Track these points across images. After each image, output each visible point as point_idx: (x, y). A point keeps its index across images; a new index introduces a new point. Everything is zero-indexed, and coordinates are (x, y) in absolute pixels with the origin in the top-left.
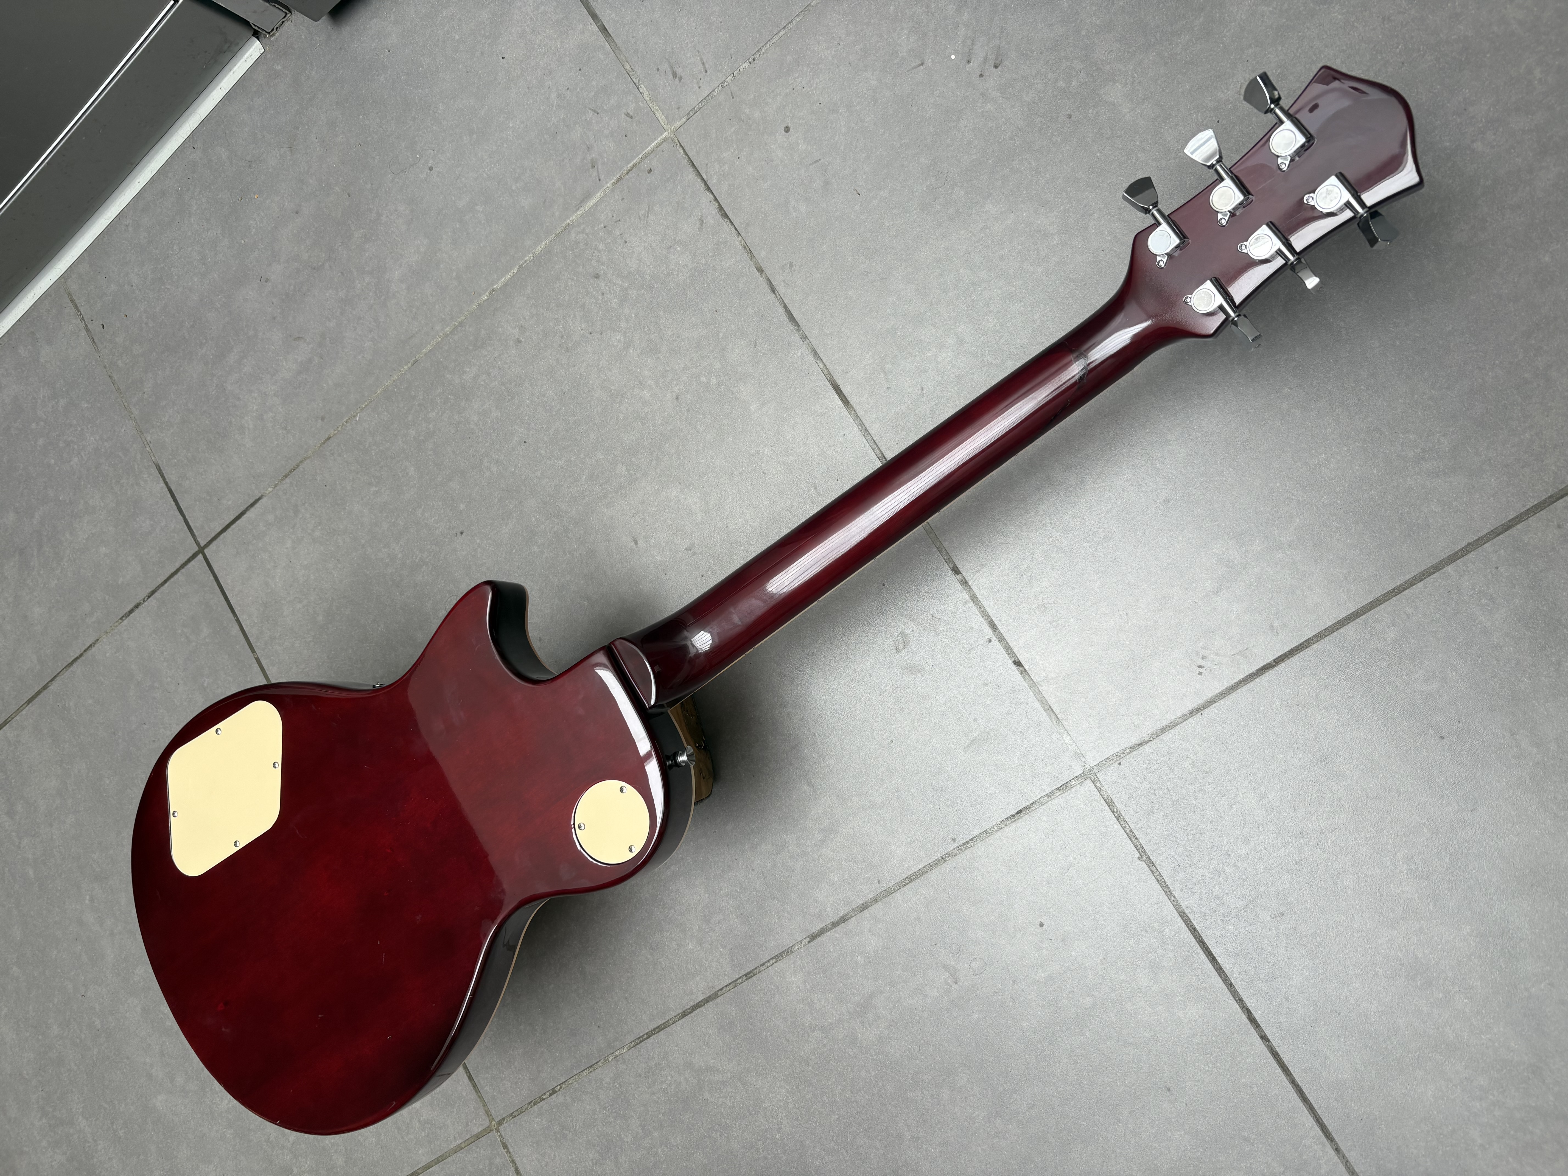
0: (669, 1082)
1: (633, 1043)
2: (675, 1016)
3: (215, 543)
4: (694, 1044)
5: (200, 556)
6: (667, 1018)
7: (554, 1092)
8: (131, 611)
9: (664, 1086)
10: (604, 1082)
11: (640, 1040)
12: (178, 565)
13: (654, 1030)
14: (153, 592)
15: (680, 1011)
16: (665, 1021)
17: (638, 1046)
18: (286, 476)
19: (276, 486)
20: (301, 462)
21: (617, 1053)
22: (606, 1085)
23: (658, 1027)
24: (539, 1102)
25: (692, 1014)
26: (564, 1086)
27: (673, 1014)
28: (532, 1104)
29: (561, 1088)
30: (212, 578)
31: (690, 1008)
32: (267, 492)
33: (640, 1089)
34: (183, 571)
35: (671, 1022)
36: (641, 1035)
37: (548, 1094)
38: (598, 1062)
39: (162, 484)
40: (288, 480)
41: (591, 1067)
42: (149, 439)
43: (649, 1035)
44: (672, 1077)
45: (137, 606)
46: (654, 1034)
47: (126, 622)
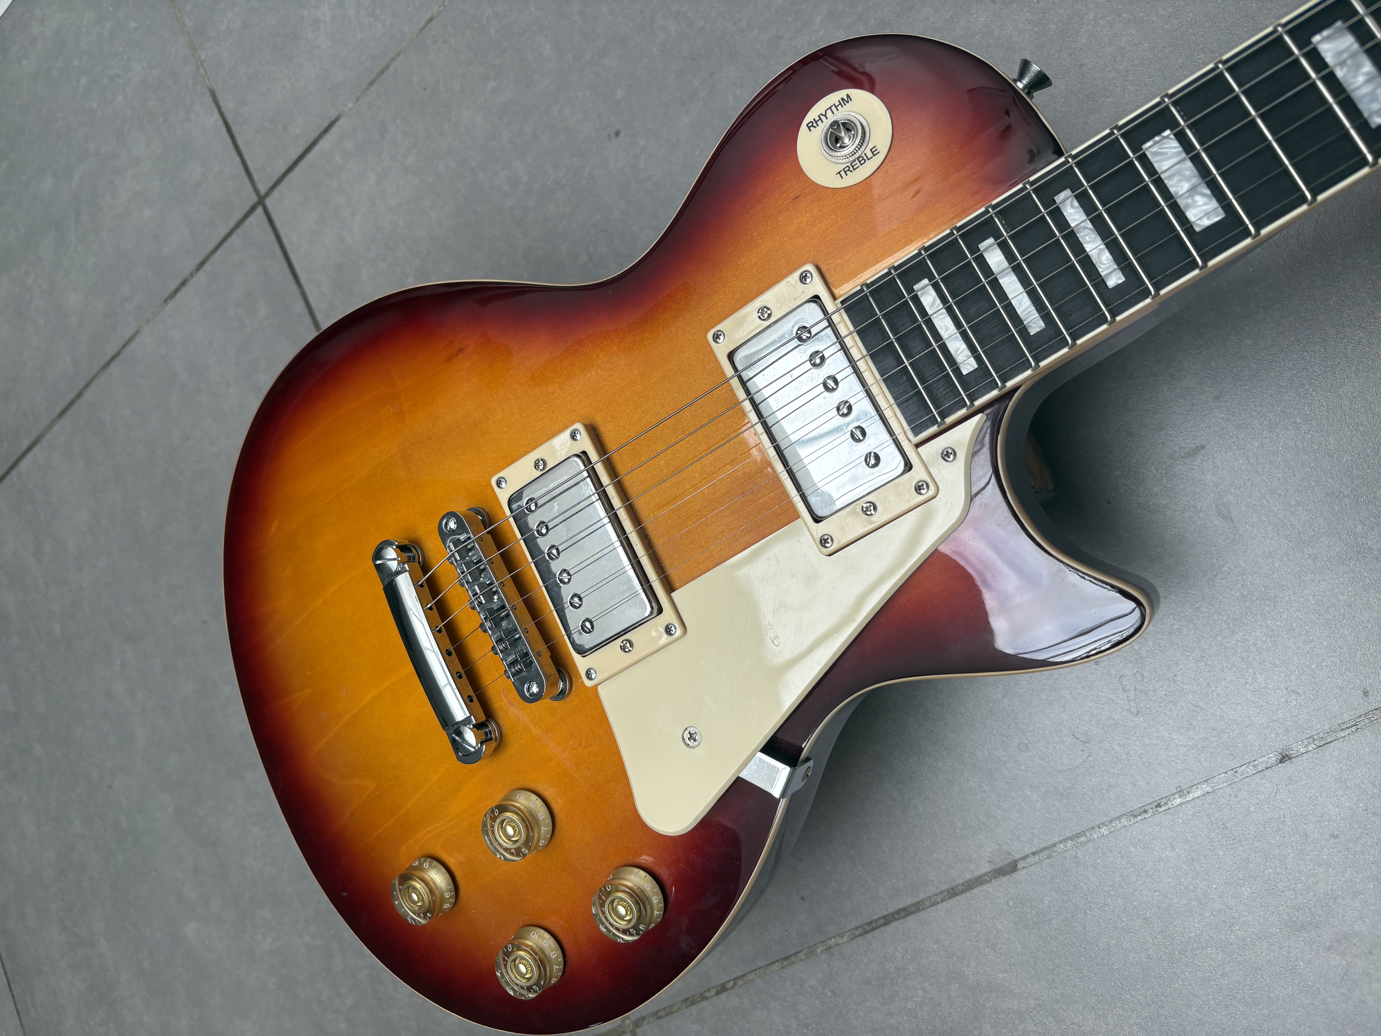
0: (919, 1000)
1: (860, 930)
2: (936, 895)
3: (279, 188)
4: (968, 943)
5: (260, 210)
6: (922, 896)
7: (722, 989)
8: (176, 291)
9: (910, 1005)
10: (806, 985)
11: (872, 926)
12: (232, 224)
13: (898, 912)
14: (202, 264)
15: (944, 887)
16: (918, 899)
17: (869, 935)
18: (371, 84)
19: (358, 98)
20: (393, 59)
21: (832, 942)
22: (809, 990)
23: (904, 909)
24: (699, 1002)
25: (968, 895)
26: (740, 983)
27: (932, 890)
28: (688, 1003)
29: (735, 984)
30: (273, 238)
31: (963, 884)
32: (347, 110)
33: (868, 1004)
34: (239, 231)
35: (927, 903)
36: (875, 917)
37: (713, 992)
38: (798, 953)
39: (217, 116)
40: (374, 88)
41: (786, 958)
42: (203, 56)
43: (888, 920)
44: (924, 990)
45: (183, 283)
46: (897, 919)
47: (171, 305)
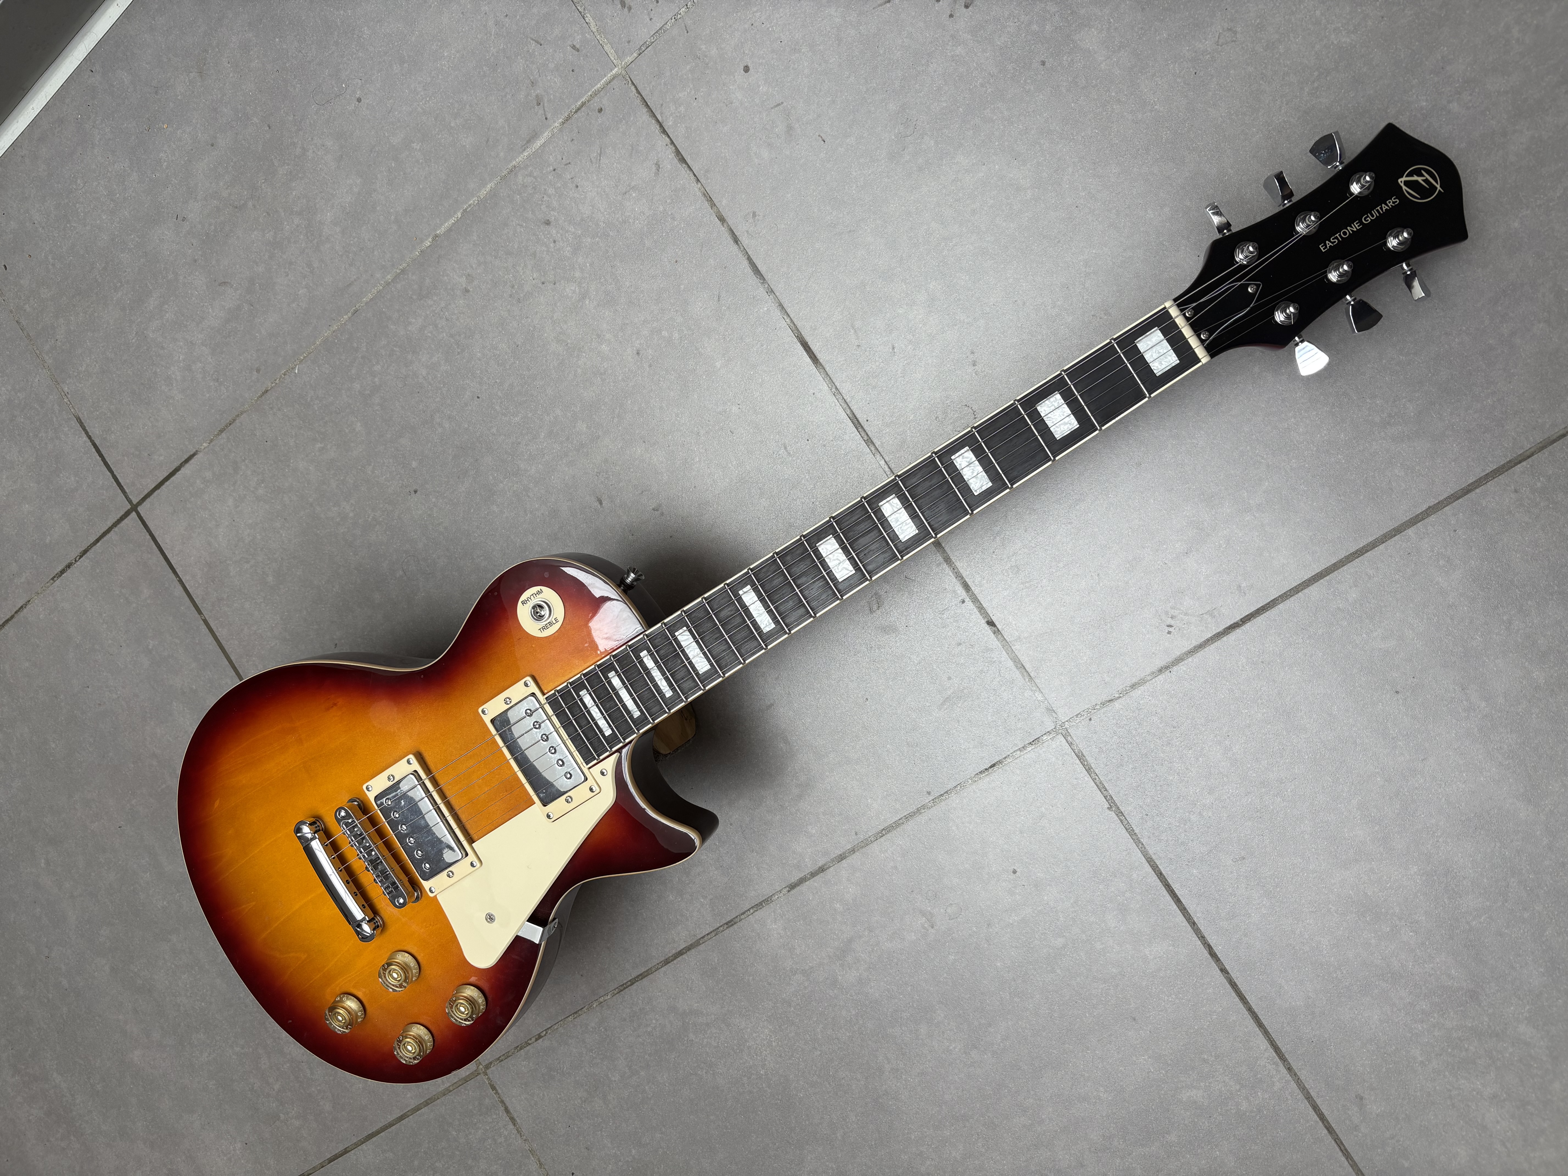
0: (653, 1025)
1: (617, 990)
2: (658, 964)
3: (148, 500)
4: (677, 989)
5: (134, 514)
6: (650, 966)
7: (539, 1037)
8: (62, 572)
9: (649, 1029)
10: (589, 1027)
11: (624, 987)
12: (109, 524)
13: (637, 977)
14: (85, 552)
16: (648, 968)
17: (622, 993)
18: (221, 431)
19: (211, 441)
20: (238, 416)
21: (602, 999)
22: (591, 1030)
23: (641, 975)
24: (525, 1047)
25: (675, 962)
26: (549, 1031)
27: (655, 962)
28: (519, 1049)
29: (546, 1033)
30: (148, 537)
31: (672, 956)
32: (203, 448)
33: (625, 1033)
34: (116, 529)
35: (653, 969)
36: (625, 982)
37: (534, 1039)
38: (582, 1008)
39: (85, 438)
40: (224, 435)
41: (576, 1013)
42: (66, 389)
43: (633, 982)
44: (657, 1020)
45: (69, 566)
46: (638, 981)
47: (58, 582)
